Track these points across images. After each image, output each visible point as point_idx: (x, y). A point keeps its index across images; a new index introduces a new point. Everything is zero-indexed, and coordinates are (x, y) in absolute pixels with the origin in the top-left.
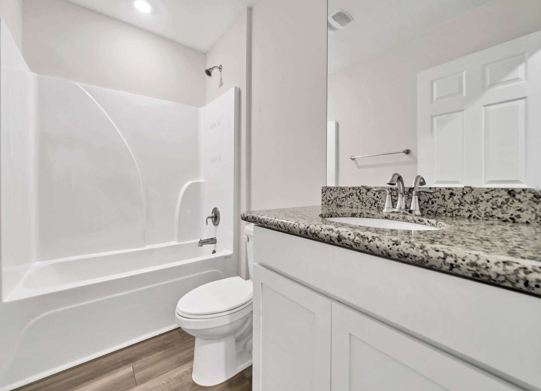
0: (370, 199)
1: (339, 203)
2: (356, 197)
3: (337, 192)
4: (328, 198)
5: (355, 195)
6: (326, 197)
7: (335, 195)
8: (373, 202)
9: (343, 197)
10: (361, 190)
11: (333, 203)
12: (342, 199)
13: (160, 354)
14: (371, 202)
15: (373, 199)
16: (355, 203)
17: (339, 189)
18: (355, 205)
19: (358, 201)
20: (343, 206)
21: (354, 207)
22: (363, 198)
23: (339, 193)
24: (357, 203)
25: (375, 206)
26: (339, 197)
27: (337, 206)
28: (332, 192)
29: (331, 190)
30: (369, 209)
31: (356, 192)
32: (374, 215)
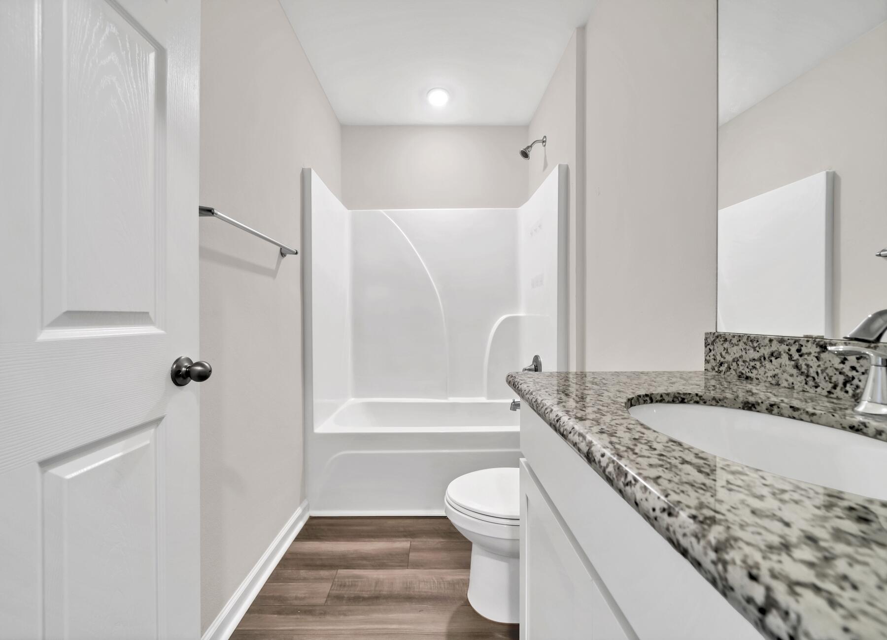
0: (830, 371)
1: (744, 372)
2: (788, 362)
3: (740, 347)
4: (719, 358)
5: (785, 357)
6: (714, 355)
7: (735, 352)
8: (841, 379)
9: (754, 360)
10: (802, 346)
11: (730, 369)
12: (752, 364)
13: (441, 542)
14: (834, 379)
15: (840, 373)
16: (786, 376)
17: (745, 340)
18: (787, 381)
19: (795, 372)
20: (755, 379)
21: (782, 385)
22: (808, 365)
23: (745, 349)
24: (792, 375)
25: (847, 392)
26: (744, 359)
27: (739, 377)
28: (726, 345)
29: (726, 340)
30: (827, 396)
31: (789, 350)
32: (814, 414)
